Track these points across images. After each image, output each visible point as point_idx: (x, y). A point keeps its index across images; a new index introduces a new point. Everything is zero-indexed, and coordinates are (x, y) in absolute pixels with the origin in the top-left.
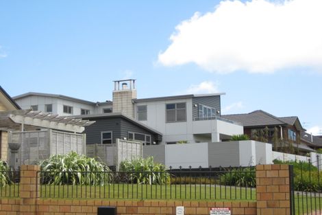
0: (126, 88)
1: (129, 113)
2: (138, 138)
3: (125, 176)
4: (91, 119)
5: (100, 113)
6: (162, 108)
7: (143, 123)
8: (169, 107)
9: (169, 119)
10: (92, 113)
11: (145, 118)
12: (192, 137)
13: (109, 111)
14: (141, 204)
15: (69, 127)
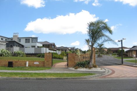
0: (16, 35)
1: (17, 40)
2: (19, 46)
3: (15, 55)
4: (8, 41)
5: (10, 40)
6: (24, 40)
7: (20, 43)
8: (26, 39)
9: (26, 42)
10: (8, 40)
11: (20, 42)
12: (31, 47)
13: (12, 40)
14: (19, 61)
15: (2, 43)
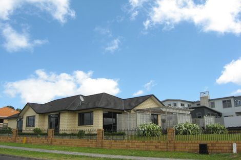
0: (205, 95)
1: (207, 105)
2: (212, 115)
3: (208, 131)
4: (193, 108)
5: (195, 106)
6: (221, 102)
7: (213, 109)
8: (224, 102)
9: (225, 106)
10: (192, 106)
11: (214, 107)
12: (235, 114)
13: (199, 105)
14: (217, 142)
15: (184, 112)
